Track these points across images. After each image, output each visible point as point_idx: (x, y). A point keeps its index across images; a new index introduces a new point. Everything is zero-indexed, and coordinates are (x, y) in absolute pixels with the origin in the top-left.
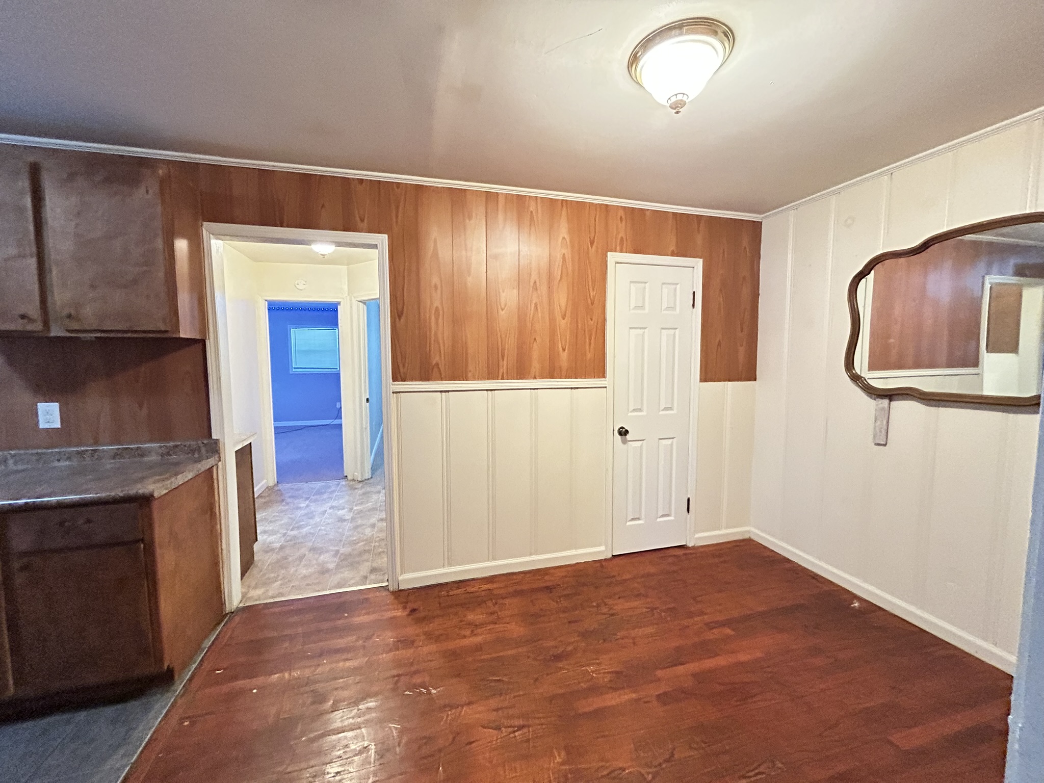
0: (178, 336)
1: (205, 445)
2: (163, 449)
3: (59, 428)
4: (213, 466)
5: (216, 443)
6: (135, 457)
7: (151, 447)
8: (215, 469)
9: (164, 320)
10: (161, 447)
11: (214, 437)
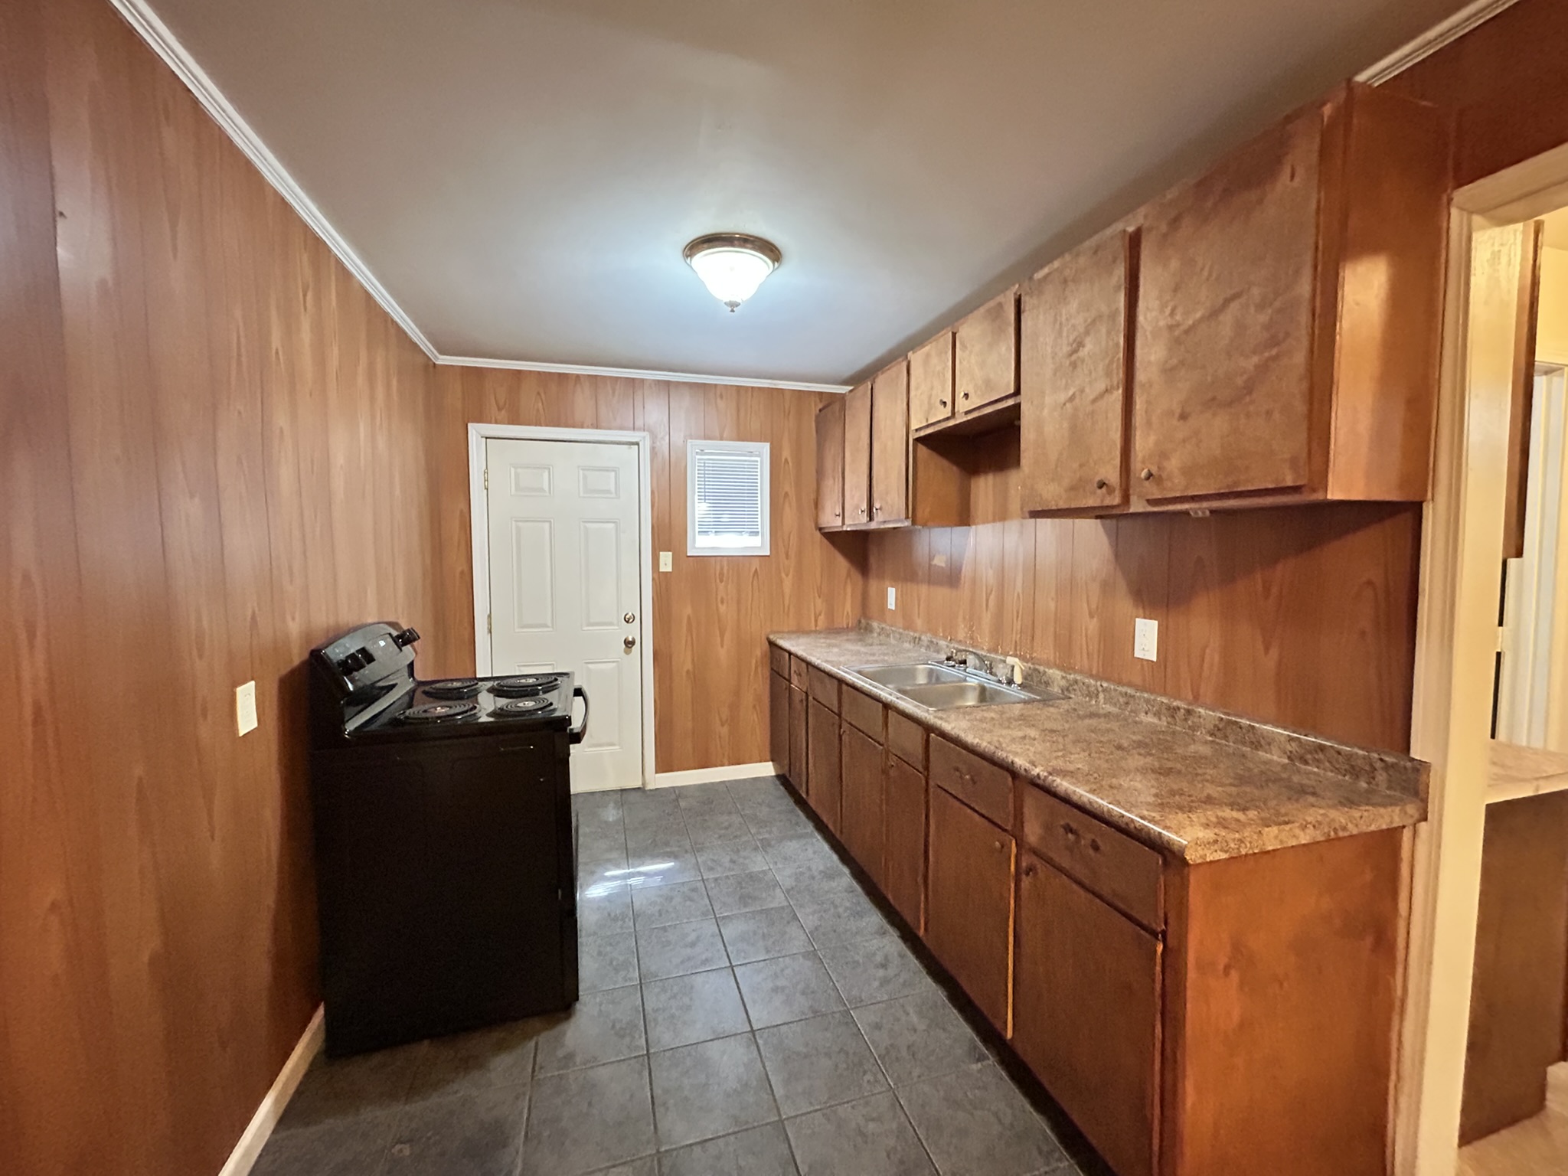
0: (1318, 496)
1: (1388, 767)
2: (1293, 744)
3: (1152, 662)
4: (1404, 827)
5: (1418, 770)
6: (1244, 743)
7: (1273, 732)
8: (1407, 834)
9: (1294, 462)
10: (1291, 739)
11: (1416, 753)
